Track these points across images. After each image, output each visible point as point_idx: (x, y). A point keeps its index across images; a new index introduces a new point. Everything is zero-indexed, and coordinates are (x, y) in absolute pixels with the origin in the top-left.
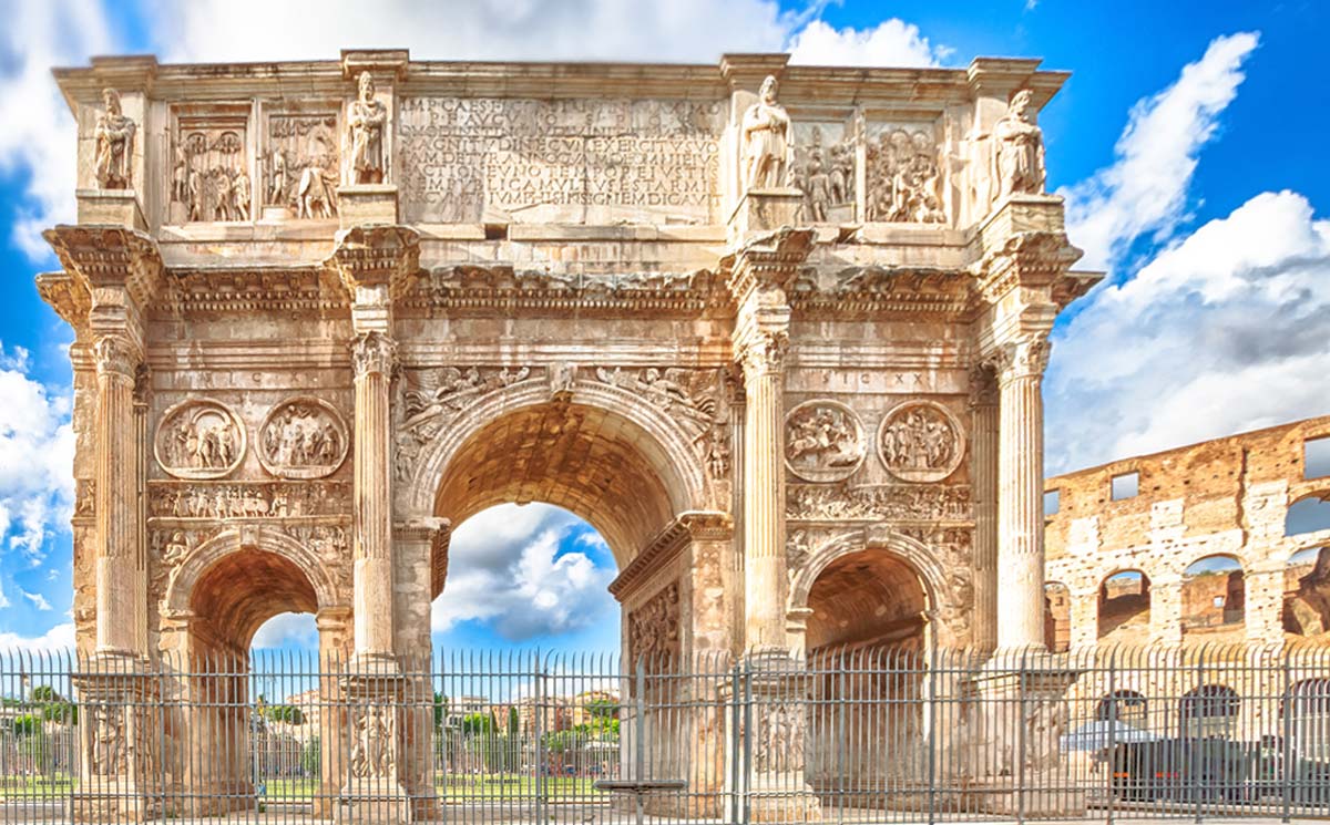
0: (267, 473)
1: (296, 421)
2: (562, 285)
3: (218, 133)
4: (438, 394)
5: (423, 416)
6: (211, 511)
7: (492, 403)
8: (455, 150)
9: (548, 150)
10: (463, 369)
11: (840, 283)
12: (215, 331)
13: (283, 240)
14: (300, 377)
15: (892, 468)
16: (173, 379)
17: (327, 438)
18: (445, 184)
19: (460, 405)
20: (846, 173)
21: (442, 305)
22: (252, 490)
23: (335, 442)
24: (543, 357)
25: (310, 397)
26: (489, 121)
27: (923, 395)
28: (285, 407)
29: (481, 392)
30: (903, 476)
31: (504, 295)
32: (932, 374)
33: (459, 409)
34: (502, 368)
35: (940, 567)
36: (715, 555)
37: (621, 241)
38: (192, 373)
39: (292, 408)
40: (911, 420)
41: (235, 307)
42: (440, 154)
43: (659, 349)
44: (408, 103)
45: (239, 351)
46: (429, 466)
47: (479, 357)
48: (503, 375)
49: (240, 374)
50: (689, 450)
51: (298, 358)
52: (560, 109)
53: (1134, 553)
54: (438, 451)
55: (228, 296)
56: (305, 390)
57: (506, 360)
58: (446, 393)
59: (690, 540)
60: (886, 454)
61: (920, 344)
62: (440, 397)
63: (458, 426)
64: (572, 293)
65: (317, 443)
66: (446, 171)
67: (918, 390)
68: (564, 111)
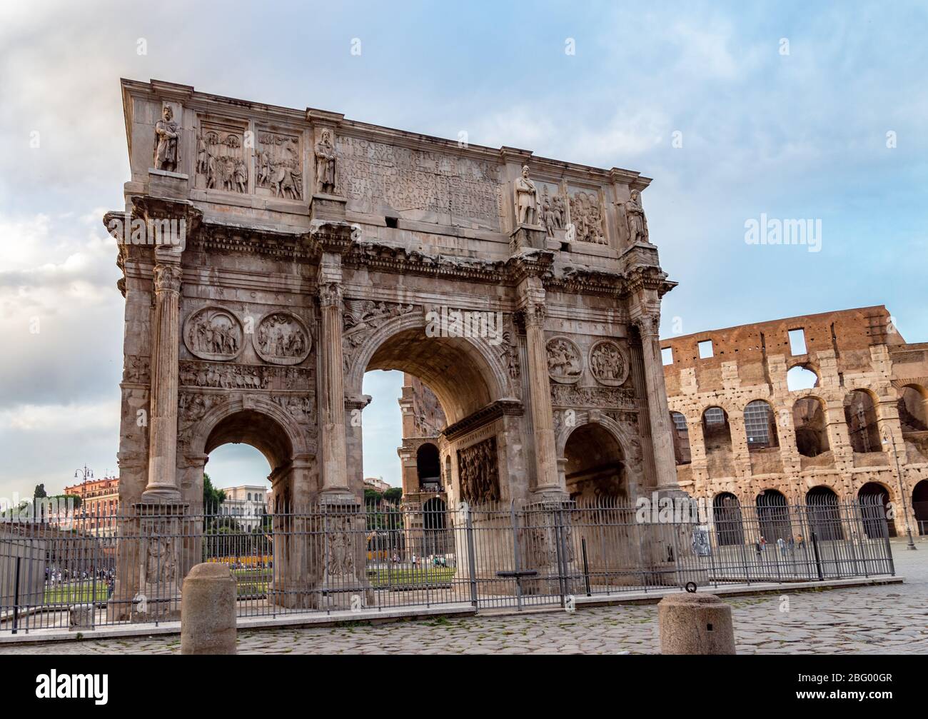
0: (260, 359)
1: (277, 325)
2: (430, 261)
3: (226, 134)
4: (363, 315)
5: (355, 329)
6: (222, 383)
7: (394, 325)
8: (367, 171)
9: (417, 179)
10: (377, 303)
11: (565, 274)
12: (226, 262)
13: (270, 210)
14: (281, 297)
15: (598, 377)
16: (197, 291)
17: (298, 339)
18: (363, 190)
19: (376, 325)
20: (561, 212)
21: (365, 263)
22: (249, 370)
23: (303, 342)
24: (420, 300)
25: (286, 311)
26: (385, 157)
27: (607, 337)
28: (272, 315)
29: (388, 318)
30: (603, 382)
31: (399, 262)
32: (610, 326)
33: (375, 327)
34: (398, 304)
35: (624, 434)
36: (516, 424)
37: (457, 237)
38: (210, 288)
39: (275, 317)
40: (603, 350)
41: (241, 249)
42: (359, 172)
43: (480, 301)
44: (340, 138)
45: (243, 277)
46: (359, 361)
47: (386, 296)
48: (399, 308)
49: (243, 291)
50: (499, 360)
51: (280, 286)
52: (422, 157)
53: (717, 395)
54: (364, 353)
55: (238, 242)
56: (284, 307)
57: (400, 300)
58: (367, 316)
59: (502, 415)
60: (594, 369)
61: (603, 309)
62: (364, 318)
63: (375, 338)
64: (435, 265)
65: (292, 342)
66: (363, 182)
67: (605, 334)
68: (424, 158)
